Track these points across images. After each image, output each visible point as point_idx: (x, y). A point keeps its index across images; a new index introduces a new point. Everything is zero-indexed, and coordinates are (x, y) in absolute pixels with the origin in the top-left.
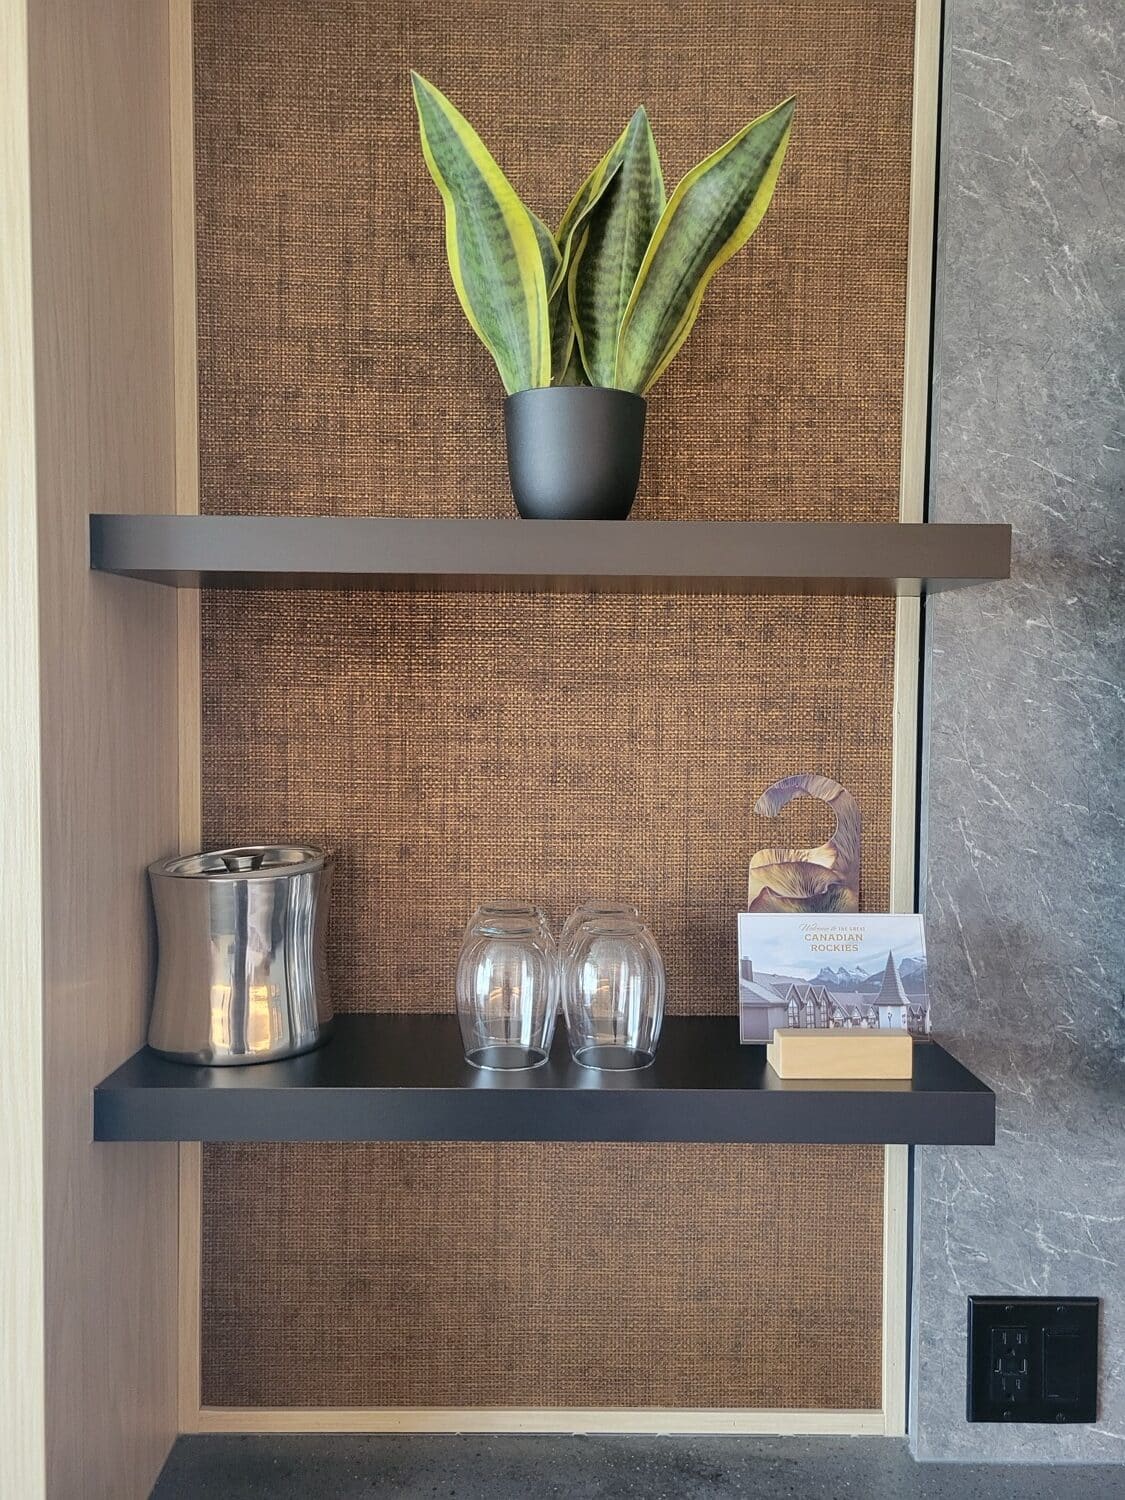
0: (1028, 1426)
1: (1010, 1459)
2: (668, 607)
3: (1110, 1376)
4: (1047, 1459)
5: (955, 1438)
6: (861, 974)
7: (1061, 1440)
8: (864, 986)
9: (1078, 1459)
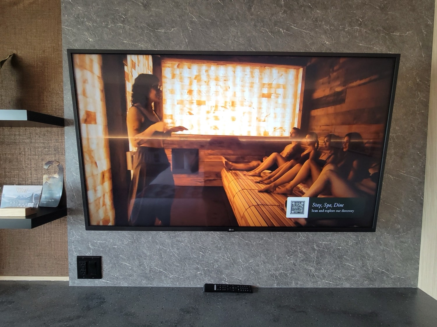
0: (89, 279)
1: (86, 285)
2: (25, 130)
3: (104, 270)
4: (93, 285)
5: (76, 282)
6: (26, 197)
7: (96, 282)
8: (26, 199)
9: (99, 285)
